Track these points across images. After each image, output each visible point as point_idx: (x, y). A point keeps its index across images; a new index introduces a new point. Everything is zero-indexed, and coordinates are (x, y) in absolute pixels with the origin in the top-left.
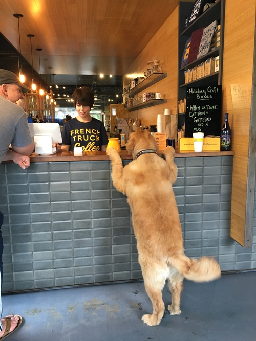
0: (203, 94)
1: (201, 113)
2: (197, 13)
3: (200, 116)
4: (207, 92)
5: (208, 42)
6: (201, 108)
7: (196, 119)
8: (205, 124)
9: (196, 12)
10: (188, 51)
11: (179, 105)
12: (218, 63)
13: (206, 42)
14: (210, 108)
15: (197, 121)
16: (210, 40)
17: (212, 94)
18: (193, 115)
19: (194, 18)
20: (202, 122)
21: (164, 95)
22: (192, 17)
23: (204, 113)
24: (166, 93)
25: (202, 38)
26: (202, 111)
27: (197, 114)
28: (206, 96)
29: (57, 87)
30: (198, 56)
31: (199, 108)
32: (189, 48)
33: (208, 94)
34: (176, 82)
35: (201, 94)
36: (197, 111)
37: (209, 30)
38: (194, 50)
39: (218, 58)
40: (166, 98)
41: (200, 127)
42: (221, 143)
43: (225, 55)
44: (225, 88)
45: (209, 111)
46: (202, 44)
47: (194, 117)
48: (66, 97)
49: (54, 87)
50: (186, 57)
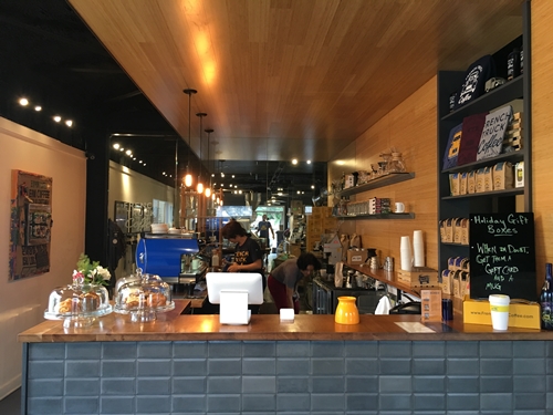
0: (501, 226)
1: (497, 259)
2: (473, 90)
3: (498, 264)
4: (506, 222)
5: (498, 138)
6: (498, 250)
7: (489, 268)
8: (507, 277)
9: (470, 88)
10: (456, 145)
11: (442, 229)
12: (522, 174)
13: (494, 137)
14: (515, 251)
15: (491, 271)
16: (501, 134)
17: (517, 226)
18: (483, 261)
19: (468, 97)
20: (501, 274)
21: (410, 207)
22: (464, 96)
23: (504, 258)
24: (413, 202)
25: (485, 129)
26: (500, 254)
27: (491, 259)
28: (506, 231)
29: (223, 176)
30: (479, 157)
31: (494, 249)
32: (459, 141)
33: (509, 226)
34: (435, 190)
35: (496, 226)
36: (490, 254)
37: (497, 118)
38: (470, 146)
39: (520, 166)
40: (413, 211)
41: (497, 282)
42: (542, 315)
43: (536, 164)
44: (540, 218)
45: (513, 255)
46: (485, 138)
47: (485, 264)
48: (233, 188)
49: (218, 175)
50: (452, 154)
